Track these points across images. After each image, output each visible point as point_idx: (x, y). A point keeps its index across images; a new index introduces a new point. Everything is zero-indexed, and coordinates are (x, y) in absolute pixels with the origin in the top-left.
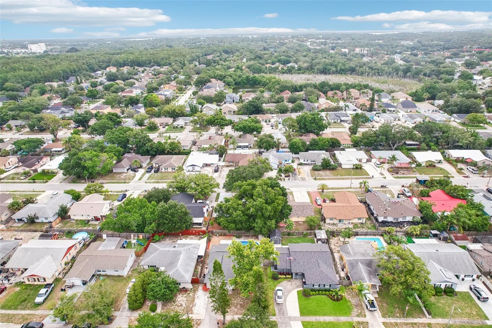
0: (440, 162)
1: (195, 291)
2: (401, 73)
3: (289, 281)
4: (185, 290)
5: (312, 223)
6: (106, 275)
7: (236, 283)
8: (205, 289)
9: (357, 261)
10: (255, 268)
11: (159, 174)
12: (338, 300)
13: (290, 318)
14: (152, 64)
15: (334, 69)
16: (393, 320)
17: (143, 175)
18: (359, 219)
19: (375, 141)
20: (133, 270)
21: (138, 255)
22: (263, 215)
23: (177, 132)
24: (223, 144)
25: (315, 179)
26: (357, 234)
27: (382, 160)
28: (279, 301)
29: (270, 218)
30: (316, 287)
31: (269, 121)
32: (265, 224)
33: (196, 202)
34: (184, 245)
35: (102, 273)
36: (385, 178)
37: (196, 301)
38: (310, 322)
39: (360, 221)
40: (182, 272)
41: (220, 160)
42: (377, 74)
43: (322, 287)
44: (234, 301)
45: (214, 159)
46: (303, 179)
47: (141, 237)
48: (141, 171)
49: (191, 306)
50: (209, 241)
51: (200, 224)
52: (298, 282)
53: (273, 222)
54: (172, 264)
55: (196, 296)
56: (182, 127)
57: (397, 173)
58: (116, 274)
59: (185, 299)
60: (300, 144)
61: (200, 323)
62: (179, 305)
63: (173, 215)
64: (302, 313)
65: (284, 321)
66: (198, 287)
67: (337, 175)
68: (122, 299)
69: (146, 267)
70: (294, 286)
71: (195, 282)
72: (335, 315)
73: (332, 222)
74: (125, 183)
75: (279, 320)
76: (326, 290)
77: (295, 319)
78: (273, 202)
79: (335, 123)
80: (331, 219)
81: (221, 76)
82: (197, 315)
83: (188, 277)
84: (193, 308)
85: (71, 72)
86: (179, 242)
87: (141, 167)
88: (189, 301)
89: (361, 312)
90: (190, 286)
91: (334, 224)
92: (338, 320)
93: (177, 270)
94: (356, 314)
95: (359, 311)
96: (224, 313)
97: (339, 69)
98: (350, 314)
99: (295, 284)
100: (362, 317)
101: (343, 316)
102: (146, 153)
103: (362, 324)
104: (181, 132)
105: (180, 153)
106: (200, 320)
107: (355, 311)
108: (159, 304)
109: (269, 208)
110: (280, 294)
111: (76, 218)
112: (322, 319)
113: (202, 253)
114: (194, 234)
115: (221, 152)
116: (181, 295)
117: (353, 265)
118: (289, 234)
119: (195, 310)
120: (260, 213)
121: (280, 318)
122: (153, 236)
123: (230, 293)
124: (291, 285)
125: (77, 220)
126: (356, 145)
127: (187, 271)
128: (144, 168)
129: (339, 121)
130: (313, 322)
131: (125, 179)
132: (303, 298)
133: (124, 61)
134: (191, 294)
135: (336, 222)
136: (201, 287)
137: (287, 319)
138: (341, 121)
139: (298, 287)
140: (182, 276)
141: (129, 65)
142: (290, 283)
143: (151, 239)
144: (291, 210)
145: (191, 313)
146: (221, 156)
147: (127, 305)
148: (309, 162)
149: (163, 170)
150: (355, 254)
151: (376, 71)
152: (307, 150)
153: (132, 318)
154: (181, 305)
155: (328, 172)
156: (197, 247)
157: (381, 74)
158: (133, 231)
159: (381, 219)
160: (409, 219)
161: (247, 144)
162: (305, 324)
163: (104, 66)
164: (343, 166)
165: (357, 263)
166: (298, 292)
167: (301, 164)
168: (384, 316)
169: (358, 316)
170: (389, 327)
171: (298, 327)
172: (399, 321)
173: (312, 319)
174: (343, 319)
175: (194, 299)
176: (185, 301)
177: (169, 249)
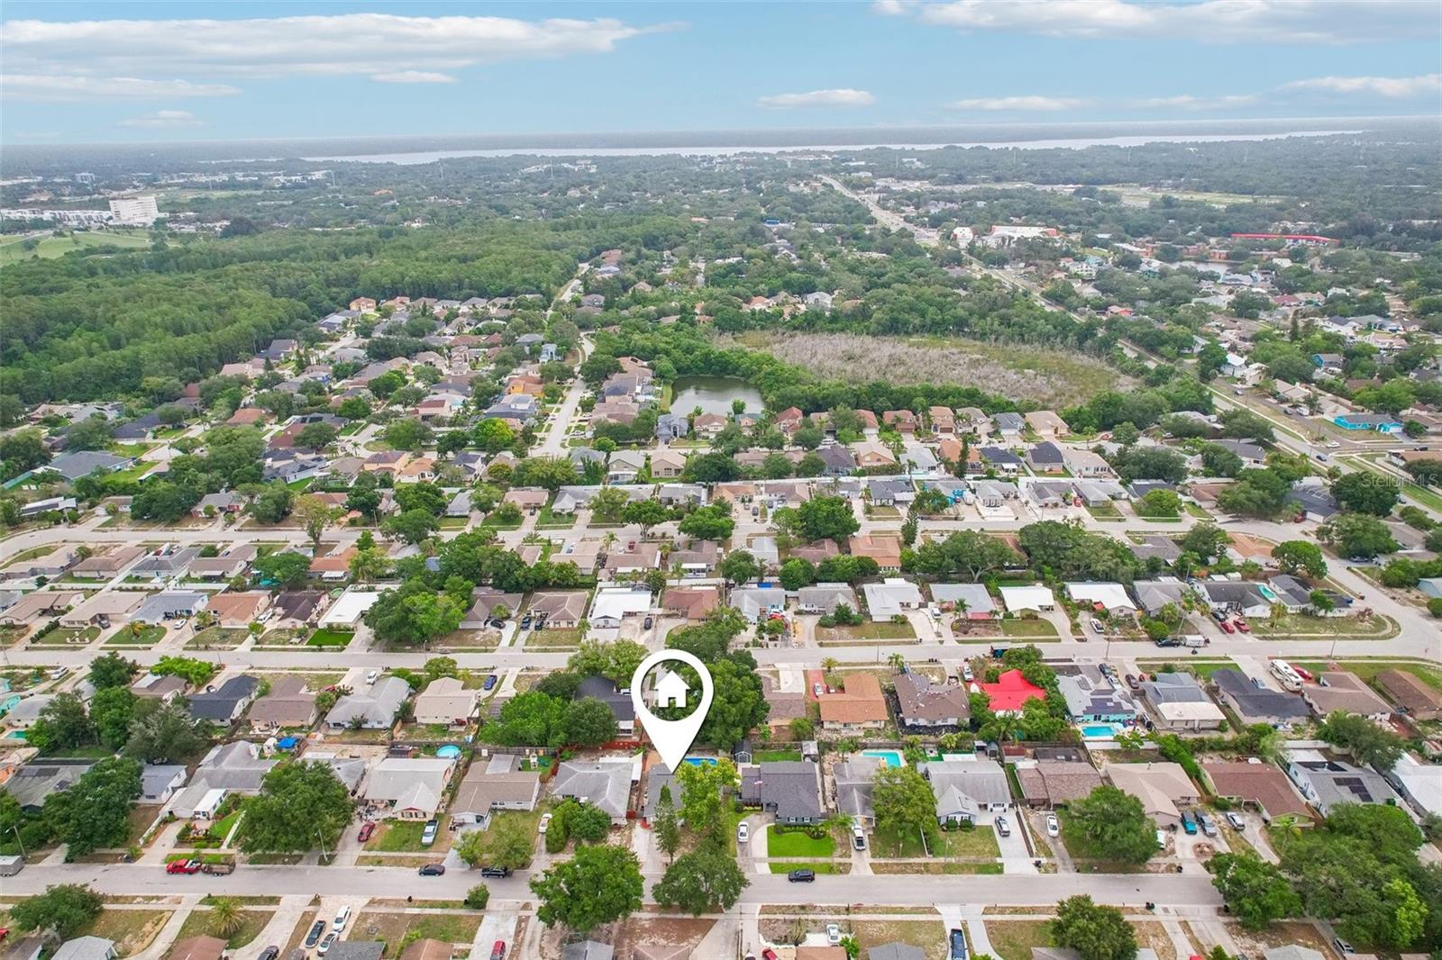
0: (1049, 609)
1: (631, 828)
2: (1072, 339)
3: (758, 814)
4: (617, 827)
5: (799, 730)
6: (504, 809)
7: (685, 815)
8: (645, 825)
9: (851, 787)
10: (709, 795)
11: (544, 633)
12: (818, 837)
13: (755, 858)
14: (466, 291)
15: (917, 321)
16: (883, 861)
17: (516, 634)
18: (875, 722)
19: (940, 565)
20: (541, 801)
21: (543, 781)
22: (724, 721)
23: (560, 528)
24: (657, 564)
25: (821, 645)
26: (865, 747)
27: (945, 606)
28: (742, 839)
29: (734, 725)
30: (793, 821)
31: (750, 501)
32: (727, 732)
33: (618, 691)
34: (610, 765)
35: (499, 806)
36: (941, 642)
37: (634, 841)
38: (779, 863)
39: (877, 725)
40: (612, 803)
41: (652, 601)
42: (1017, 338)
43: (800, 822)
44: (683, 840)
45: (642, 601)
46: (801, 645)
47: (541, 753)
48: (511, 626)
50: (645, 758)
51: (629, 731)
52: (770, 816)
53: (740, 730)
54: (598, 792)
55: (633, 834)
56: (570, 515)
57: (966, 633)
58: (518, 807)
59: (619, 837)
60: (801, 573)
63: (592, 721)
64: (771, 854)
65: (748, 862)
66: (636, 823)
67: (860, 637)
69: (560, 797)
70: (764, 820)
71: (631, 816)
72: (812, 855)
73: (832, 726)
74: (486, 651)
75: (741, 860)
76: (804, 826)
77: (761, 860)
78: (739, 700)
79: (883, 506)
80: (831, 722)
81: (643, 349)
83: (622, 810)
85: (274, 327)
86: (602, 760)
87: (508, 617)
88: (624, 839)
89: (845, 851)
90: (625, 822)
91: (836, 730)
92: (814, 861)
93: (606, 801)
94: (839, 854)
95: (843, 850)
96: (671, 852)
97: (928, 321)
98: (831, 854)
99: (766, 817)
100: (845, 857)
101: (821, 856)
102: (515, 588)
103: (845, 864)
104: (571, 527)
105: (578, 586)
107: (839, 851)
108: (585, 843)
109: (734, 710)
110: (743, 830)
111: (425, 721)
112: (795, 860)
113: (636, 776)
114: (622, 748)
115: (655, 585)
116: (614, 833)
117: (846, 791)
118: (764, 747)
120: (719, 718)
121: (743, 859)
122: (561, 751)
123: (679, 829)
124: (760, 818)
125: (427, 725)
126: (907, 569)
127: (619, 802)
128: (514, 619)
129: (891, 502)
130: (783, 863)
131: (485, 644)
132: (774, 836)
133: (394, 283)
134: (627, 832)
135: (838, 726)
136: (638, 824)
137: (751, 860)
138: (896, 502)
139: (768, 821)
140: (614, 809)
141: (407, 292)
142: (758, 816)
143: (557, 756)
144: (767, 710)
146: (655, 593)
147: (544, 846)
148: (816, 608)
149: (551, 625)
150: (853, 776)
151: (1016, 328)
152: (814, 581)
153: (555, 862)
155: (845, 631)
156: (630, 768)
157: (1026, 337)
158: (530, 745)
159: (909, 722)
160: (952, 721)
161: (703, 566)
162: (773, 865)
163: (343, 296)
164: (874, 619)
165: (852, 790)
166: (768, 827)
167: (799, 613)
168: (873, 856)
169: (840, 856)
170: (876, 869)
171: (764, 869)
172: (890, 861)
173: (783, 860)
174: (822, 860)
175: (631, 838)
176: (619, 841)
177: (591, 772)
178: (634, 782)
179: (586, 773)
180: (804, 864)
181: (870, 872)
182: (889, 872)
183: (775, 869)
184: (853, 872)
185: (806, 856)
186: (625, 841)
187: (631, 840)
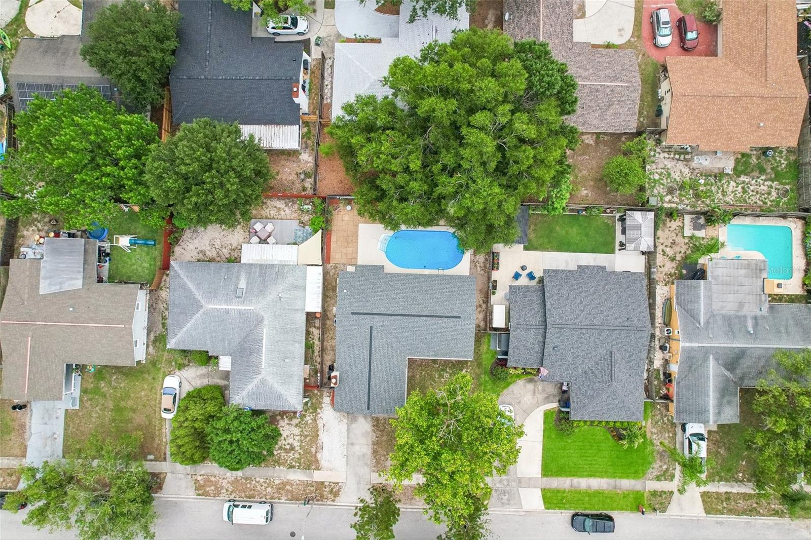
1: (313, 407)
3: (531, 381)
4: (291, 414)
9: (706, 352)
13: (520, 480)
16: (722, 488)
37: (323, 437)
38: (558, 491)
40: (276, 386)
49: (313, 450)
52: (551, 385)
55: (320, 423)
59: (297, 431)
61: (339, 490)
62: (288, 447)
64: (547, 470)
65: (508, 488)
66: (321, 397)
68: (160, 430)
70: (540, 397)
75: (498, 485)
77: (529, 483)
82: (329, 473)
83: (294, 396)
84: (319, 456)
88: (306, 436)
89: (667, 469)
92: (615, 488)
93: (263, 382)
94: (656, 473)
95: (665, 467)
98: (644, 474)
99: (544, 390)
100: (666, 479)
101: (628, 477)
103: (661, 496)
106: (338, 483)
107: (657, 466)
112: (583, 483)
116: (286, 421)
117: (694, 361)
119: (324, 457)
121: (501, 482)
124: (534, 392)
127: (288, 379)
130: (564, 491)
132: (555, 433)
134: (308, 419)
137: (513, 484)
139: (547, 400)
142: (530, 386)
145: (318, 469)
153: (199, 478)
154: (292, 448)
156: (299, 284)
162: (549, 494)
165: (706, 360)
166: (547, 415)
168: (710, 479)
169: (658, 478)
170: (711, 504)
171: (533, 499)
172: (736, 489)
173: (563, 483)
174: (627, 484)
175: (317, 431)
176: (299, 437)
177: (227, 307)
178: (310, 316)
179: (218, 310)
180: (598, 493)
181: (698, 509)
182: (731, 512)
183: (552, 500)
184: (673, 509)
185: (602, 477)
186: (308, 438)
187: (318, 435)
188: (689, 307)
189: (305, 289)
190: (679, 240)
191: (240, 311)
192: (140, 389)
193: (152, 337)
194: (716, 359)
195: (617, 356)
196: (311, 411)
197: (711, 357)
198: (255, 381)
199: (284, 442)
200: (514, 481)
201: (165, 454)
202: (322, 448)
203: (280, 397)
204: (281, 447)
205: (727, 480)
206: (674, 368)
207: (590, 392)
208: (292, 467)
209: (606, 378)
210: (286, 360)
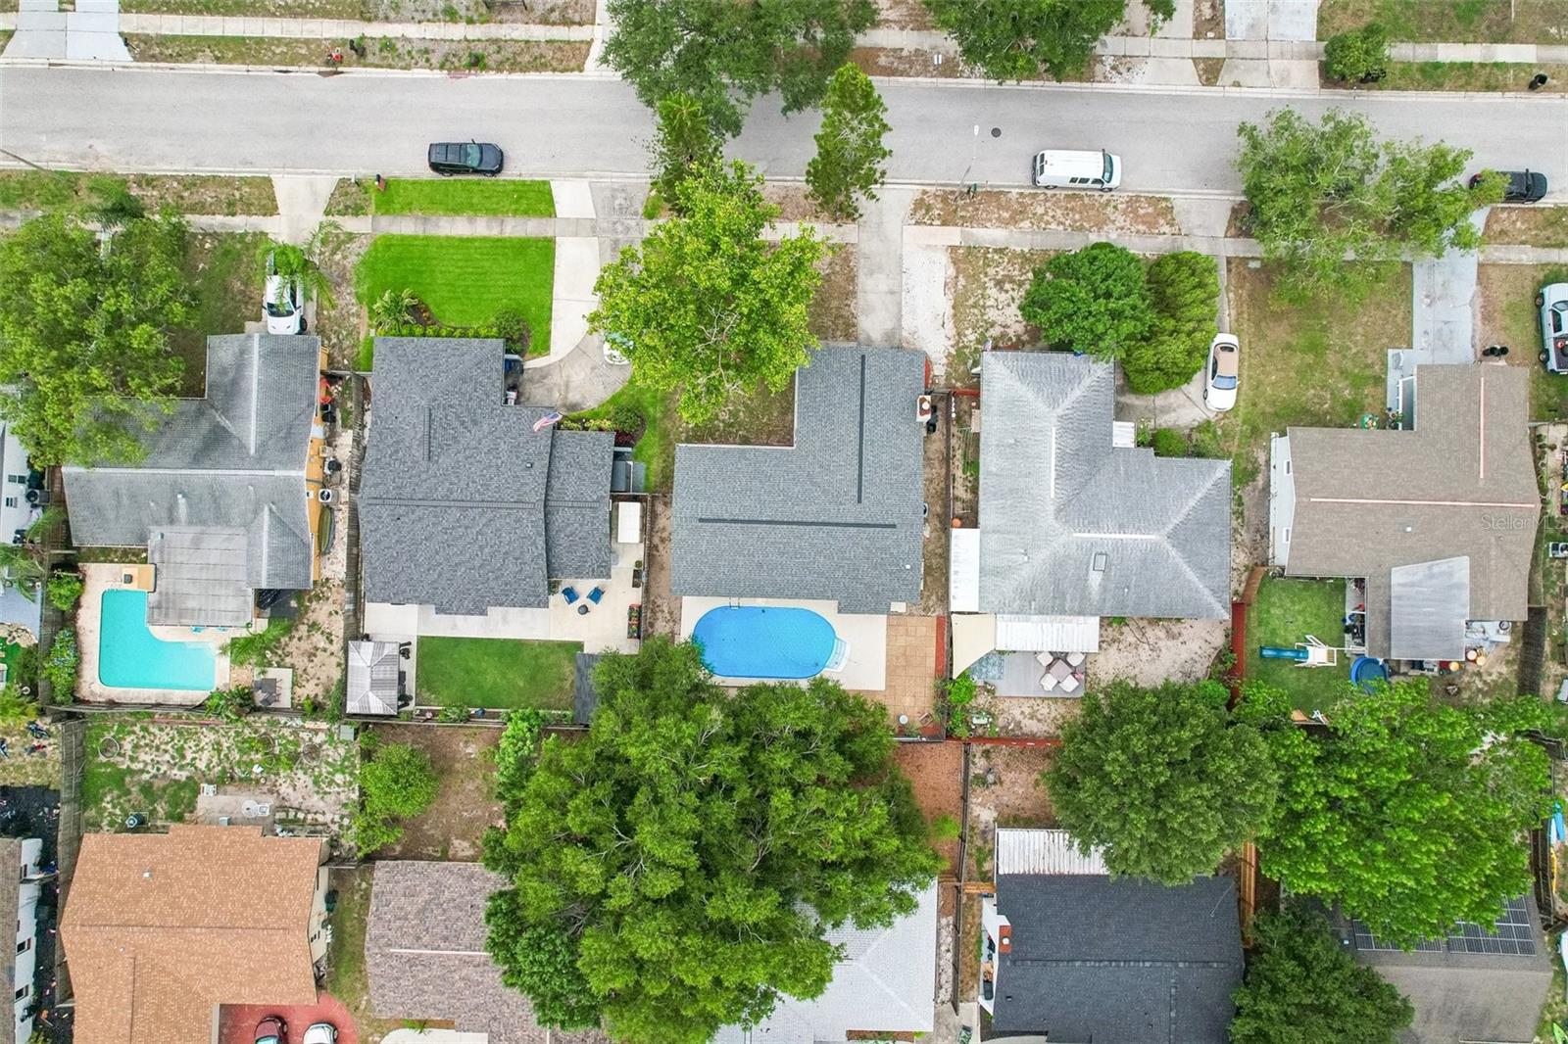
1: (964, 358)
3: (573, 407)
4: (1002, 343)
9: (260, 461)
13: (594, 231)
16: (240, 223)
37: (944, 305)
38: (526, 212)
40: (1030, 395)
49: (962, 281)
52: (538, 390)
55: (950, 328)
59: (992, 314)
61: (915, 210)
62: (1007, 286)
64: (546, 249)
65: (615, 218)
66: (948, 376)
68: (1240, 314)
70: (556, 378)
75: (634, 224)
77: (577, 227)
82: (932, 242)
84: (952, 271)
88: (975, 306)
89: (334, 253)
92: (426, 220)
93: (1053, 402)
94: (354, 246)
95: (338, 257)
98: (375, 244)
99: (550, 390)
100: (337, 235)
101: (403, 238)
103: (347, 207)
106: (917, 223)
107: (351, 258)
112: (481, 228)
116: (1011, 332)
119: (941, 268)
121: (628, 229)
124: (567, 386)
130: (515, 213)
132: (530, 315)
134: (971, 336)
137: (605, 225)
139: (544, 374)
142: (574, 397)
145: (953, 249)
150: (251, 509)
153: (1166, 229)
154: (999, 284)
162: (543, 207)
165: (262, 447)
166: (545, 348)
169: (351, 237)
170: (261, 197)
171: (572, 198)
172: (217, 221)
173: (516, 228)
174: (405, 227)
175: (955, 315)
176: (988, 303)
177: (1122, 536)
178: (971, 521)
179: (1139, 530)
180: (456, 211)
181: (283, 187)
182: (228, 182)
183: (537, 199)
184: (326, 184)
185: (448, 238)
186: (971, 302)
187: (954, 307)
188: (289, 540)
189: (982, 570)
190: (301, 662)
191: (1099, 529)
192: (1278, 385)
193: (1260, 480)
194: (243, 447)
195: (419, 453)
196: (967, 351)
197: (252, 451)
198: (1067, 403)
199: (1015, 294)
200: (604, 231)
201: (1229, 271)
202: (946, 284)
203: (1023, 376)
204: (1020, 286)
205: (232, 235)
206: (317, 430)
207: (468, 388)
208: (1000, 251)
209: (438, 414)
210: (1012, 441)
